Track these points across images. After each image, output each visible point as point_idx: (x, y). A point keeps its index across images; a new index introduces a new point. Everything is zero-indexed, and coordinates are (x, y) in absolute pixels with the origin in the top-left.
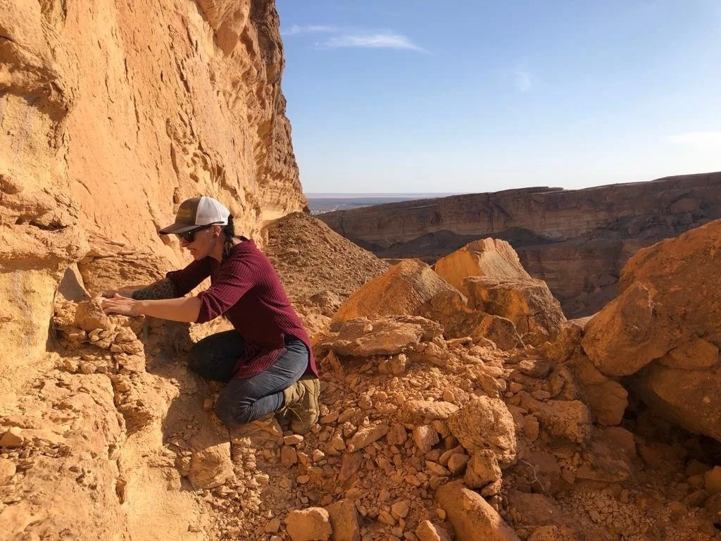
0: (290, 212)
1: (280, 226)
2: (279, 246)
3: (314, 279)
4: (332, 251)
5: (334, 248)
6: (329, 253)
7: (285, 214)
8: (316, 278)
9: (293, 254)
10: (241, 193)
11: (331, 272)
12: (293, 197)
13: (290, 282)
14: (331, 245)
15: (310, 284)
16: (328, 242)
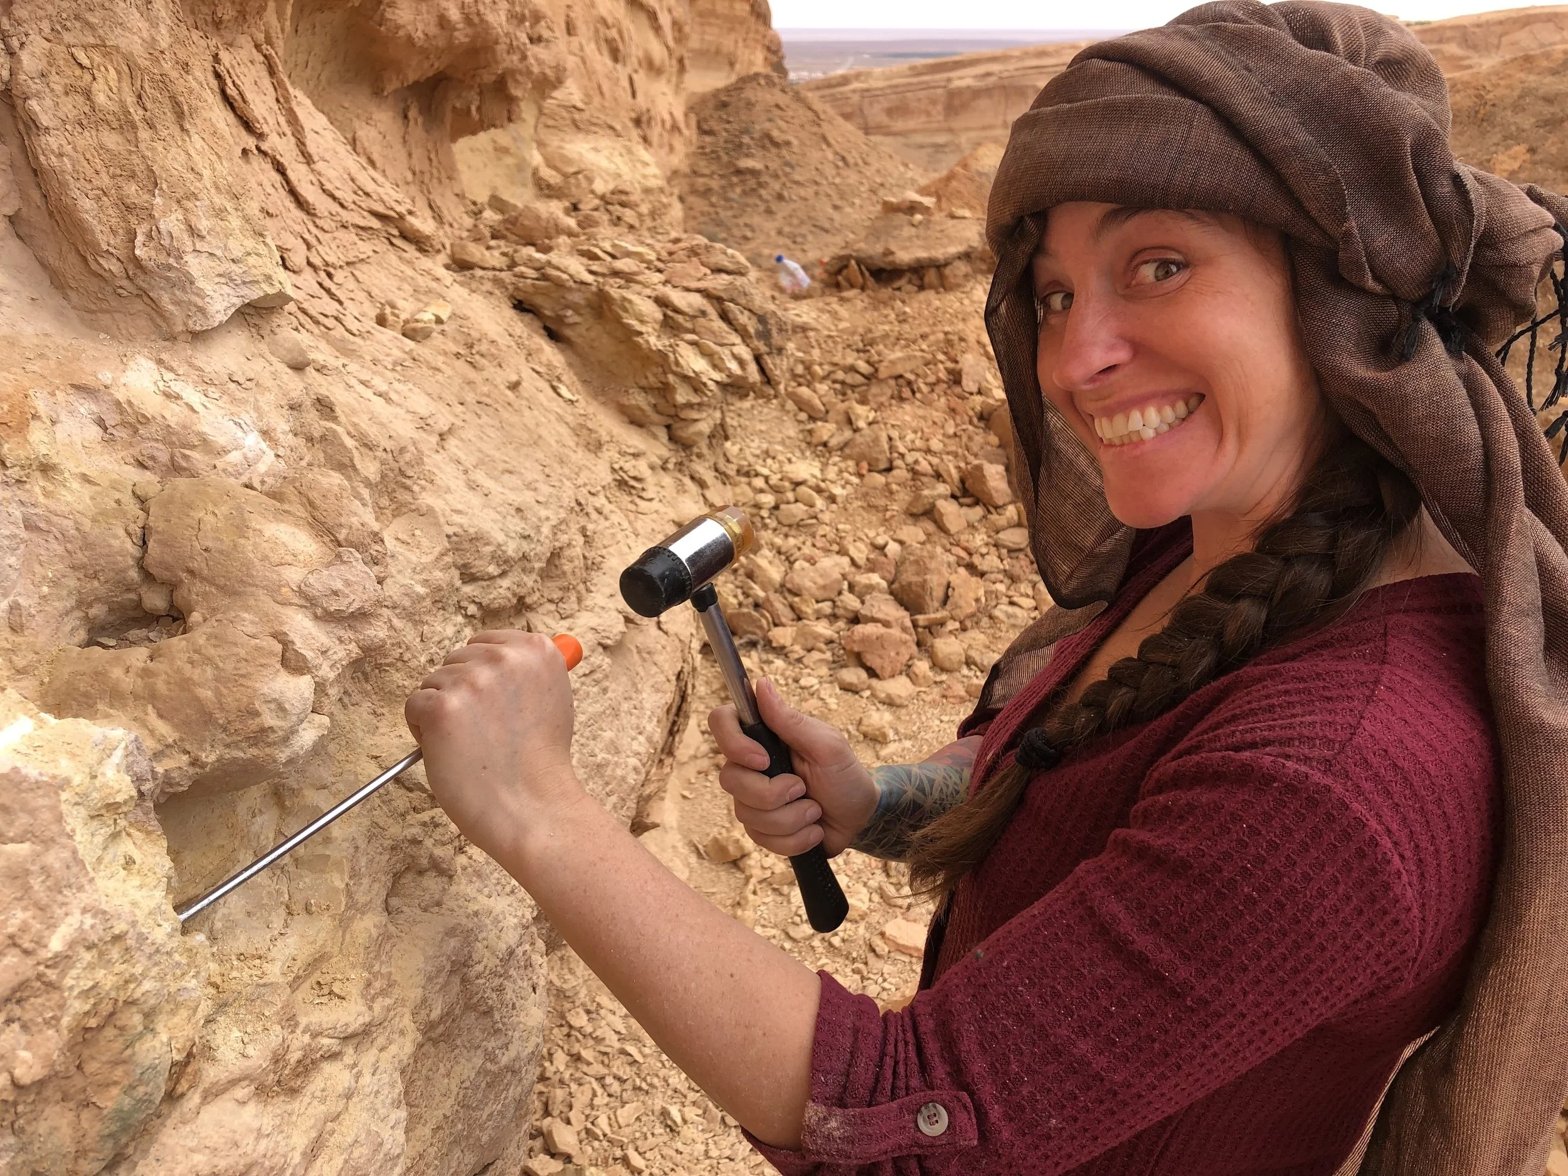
0: (744, 73)
1: (725, 105)
2: (722, 154)
3: (797, 231)
4: (837, 167)
5: (843, 159)
6: (830, 171)
7: (733, 78)
8: (804, 230)
9: (754, 172)
10: (665, 20)
11: (836, 216)
12: (751, 35)
13: (746, 238)
14: (836, 153)
15: (788, 242)
16: (829, 145)
